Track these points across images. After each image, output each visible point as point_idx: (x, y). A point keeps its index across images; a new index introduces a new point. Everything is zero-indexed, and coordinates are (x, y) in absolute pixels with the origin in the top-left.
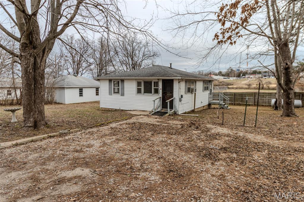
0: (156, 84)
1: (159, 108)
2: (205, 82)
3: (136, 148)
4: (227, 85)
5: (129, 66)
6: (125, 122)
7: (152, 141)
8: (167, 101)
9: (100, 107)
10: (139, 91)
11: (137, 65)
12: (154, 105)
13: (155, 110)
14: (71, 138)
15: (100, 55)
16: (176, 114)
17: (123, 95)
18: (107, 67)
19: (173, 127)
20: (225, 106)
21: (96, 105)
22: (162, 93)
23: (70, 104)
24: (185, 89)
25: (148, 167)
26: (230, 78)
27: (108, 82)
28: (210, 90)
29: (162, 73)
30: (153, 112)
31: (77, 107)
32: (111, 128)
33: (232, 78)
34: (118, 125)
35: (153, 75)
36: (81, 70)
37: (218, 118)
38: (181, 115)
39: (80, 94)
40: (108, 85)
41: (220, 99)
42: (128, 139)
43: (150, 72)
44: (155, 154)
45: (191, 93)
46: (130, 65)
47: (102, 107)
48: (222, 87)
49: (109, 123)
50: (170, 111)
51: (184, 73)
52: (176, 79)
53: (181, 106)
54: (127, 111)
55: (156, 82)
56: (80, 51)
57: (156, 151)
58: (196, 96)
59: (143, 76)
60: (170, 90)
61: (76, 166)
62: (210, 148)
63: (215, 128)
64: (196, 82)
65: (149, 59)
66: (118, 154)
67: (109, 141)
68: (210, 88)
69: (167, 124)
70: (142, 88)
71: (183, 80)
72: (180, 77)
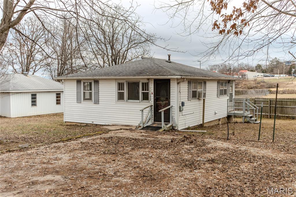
0: (145, 86)
1: (150, 121)
2: (220, 82)
3: (111, 160)
4: (269, 88)
5: (108, 57)
6: (99, 136)
7: (131, 154)
8: (160, 111)
9: (64, 121)
10: (121, 97)
11: (119, 56)
12: (142, 117)
13: (144, 124)
14: (35, 152)
15: (63, 41)
16: (174, 129)
17: (97, 102)
18: (73, 60)
19: (160, 141)
20: (253, 119)
21: (57, 119)
22: (154, 100)
23: (18, 117)
24: (187, 93)
25: (121, 174)
26: (276, 75)
27: (76, 84)
28: (229, 95)
29: (154, 69)
30: (141, 127)
31: (30, 121)
32: (81, 142)
33: (278, 75)
34: (90, 140)
35: (141, 73)
36: (33, 64)
37: (234, 135)
38: (181, 131)
39: (32, 102)
40: (76, 88)
41: (244, 109)
42: (102, 153)
43: (137, 68)
44: (131, 165)
45: (198, 99)
46: (109, 57)
47: (66, 121)
49: (78, 138)
50: (165, 126)
51: (188, 70)
53: (181, 118)
54: (103, 125)
55: (145, 83)
56: (32, 36)
57: (133, 163)
58: (205, 104)
59: (126, 74)
60: (166, 95)
61: (46, 173)
62: (196, 160)
64: (205, 83)
65: (138, 47)
66: (89, 165)
67: (80, 155)
68: (229, 92)
69: (153, 139)
70: (125, 92)
71: (183, 80)
72: (179, 75)
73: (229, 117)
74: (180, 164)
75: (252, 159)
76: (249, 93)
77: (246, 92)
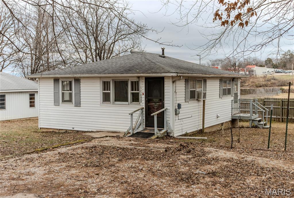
0: (135, 85)
1: (141, 126)
2: (222, 80)
3: (94, 174)
4: (281, 86)
5: (91, 51)
6: (80, 145)
7: (118, 167)
8: (152, 114)
9: (39, 127)
10: (106, 98)
11: (104, 49)
12: (132, 121)
13: (133, 130)
15: (37, 32)
16: (169, 136)
17: (78, 104)
18: (50, 54)
19: (153, 150)
20: (262, 123)
21: (31, 124)
22: (146, 101)
25: (106, 191)
27: (53, 83)
28: (233, 95)
29: (146, 65)
30: (130, 133)
32: (59, 153)
34: (69, 150)
35: (130, 70)
37: (239, 142)
38: (177, 138)
40: (53, 88)
41: (251, 112)
42: (83, 165)
43: (125, 64)
44: (118, 180)
45: (197, 100)
46: (93, 51)
47: (41, 127)
48: (270, 90)
50: (158, 132)
51: (185, 66)
52: (169, 77)
53: (177, 122)
54: (85, 132)
55: (135, 82)
57: (120, 177)
58: (206, 105)
59: (112, 71)
60: (159, 96)
62: (195, 173)
63: (216, 151)
64: (205, 81)
65: (127, 39)
66: (68, 180)
67: (57, 168)
68: (233, 92)
69: (144, 148)
70: (112, 92)
71: (180, 77)
72: (175, 72)
73: (233, 121)
74: (176, 177)
75: (260, 171)
76: (258, 92)
77: (254, 90)
